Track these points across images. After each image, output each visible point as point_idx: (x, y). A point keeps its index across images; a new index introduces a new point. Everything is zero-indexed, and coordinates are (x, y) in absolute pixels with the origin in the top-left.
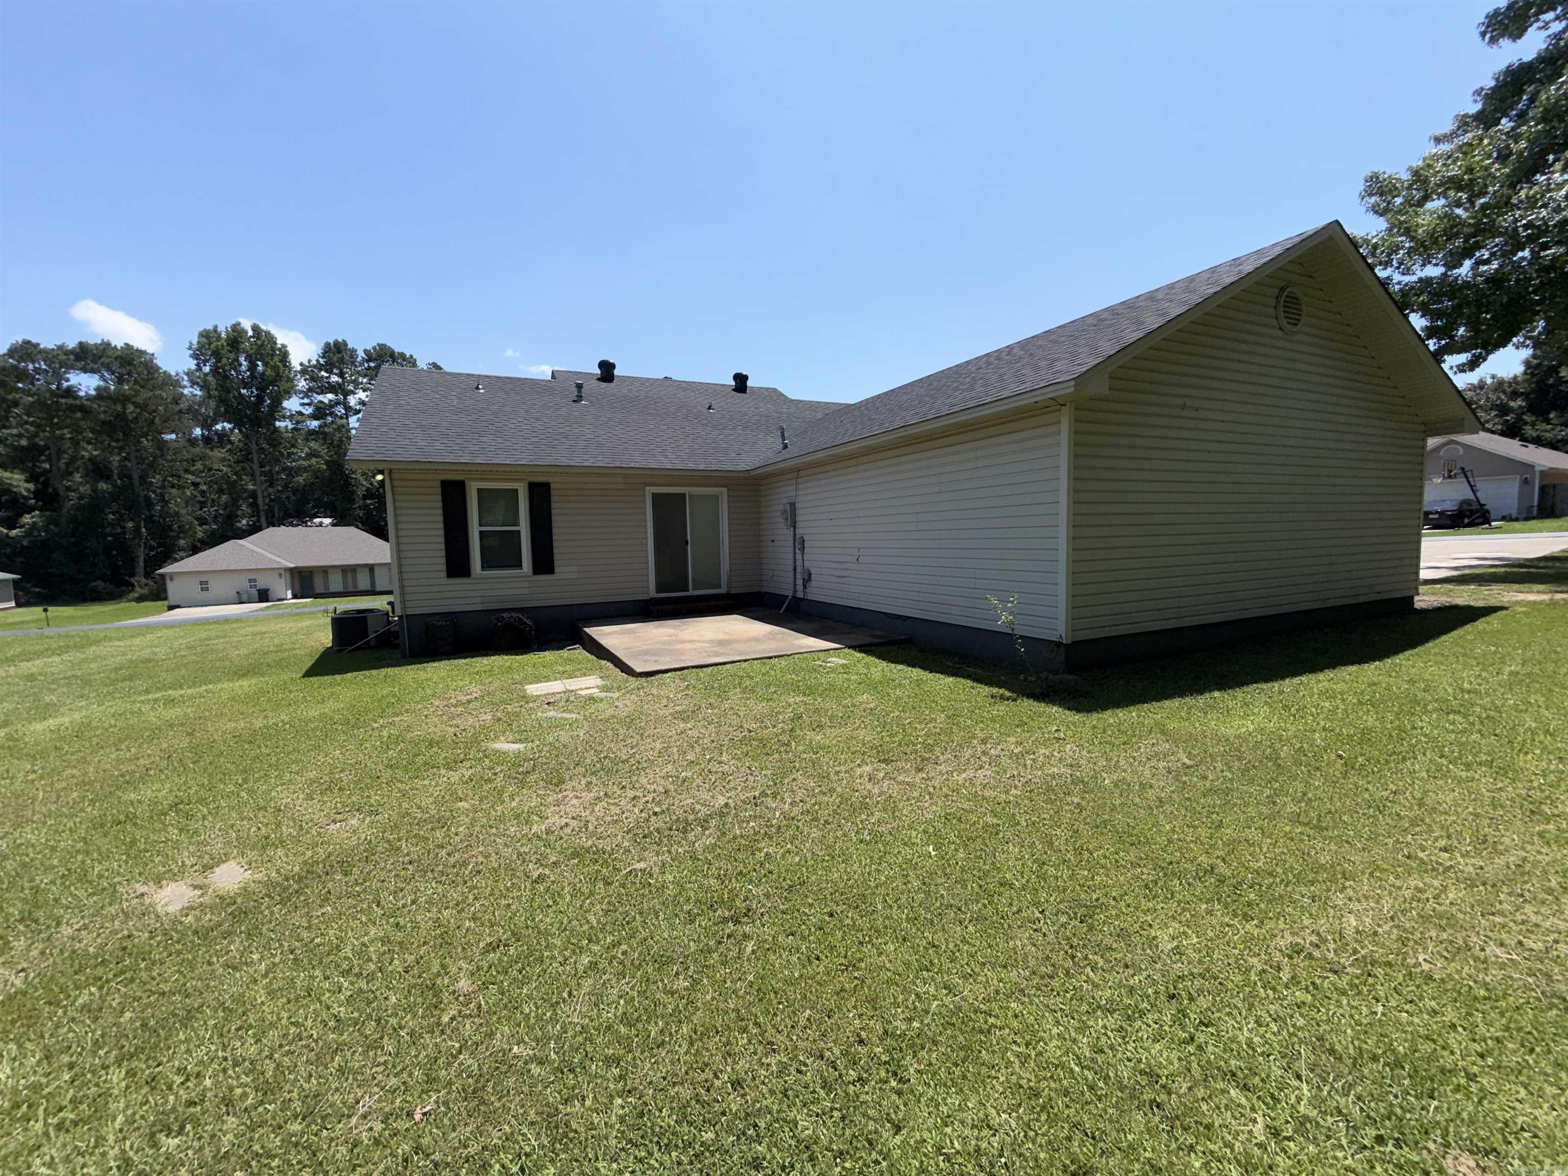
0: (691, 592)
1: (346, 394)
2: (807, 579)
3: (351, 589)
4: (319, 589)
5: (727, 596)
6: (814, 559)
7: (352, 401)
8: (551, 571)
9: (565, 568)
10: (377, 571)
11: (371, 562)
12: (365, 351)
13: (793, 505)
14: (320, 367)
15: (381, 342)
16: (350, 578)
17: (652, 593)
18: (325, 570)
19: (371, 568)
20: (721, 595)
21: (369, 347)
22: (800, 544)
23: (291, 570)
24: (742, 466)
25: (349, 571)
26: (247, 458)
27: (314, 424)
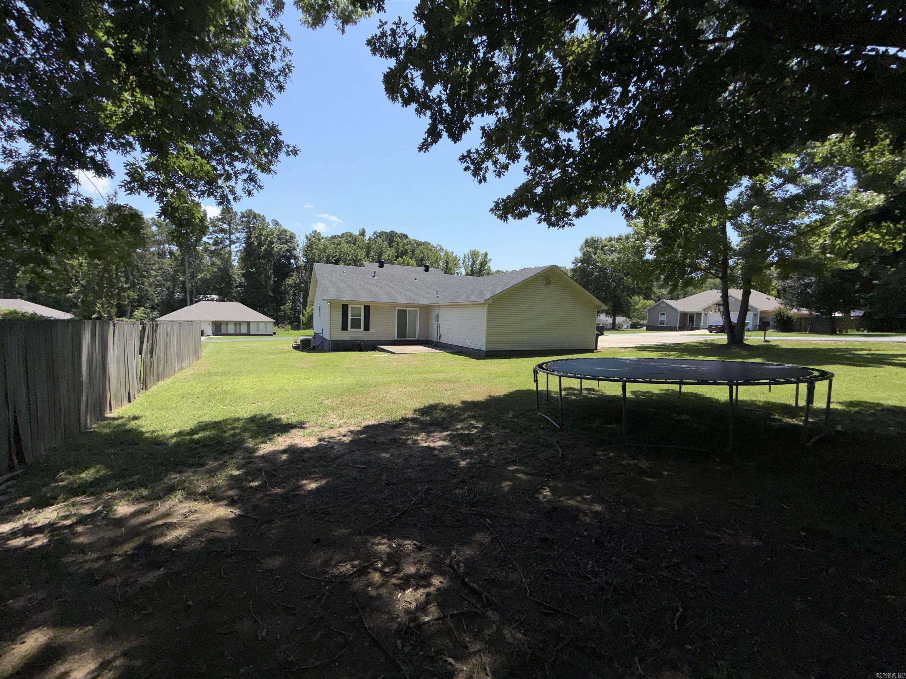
0: (407, 339)
1: (231, 233)
2: (440, 337)
3: (238, 333)
4: (224, 332)
5: (418, 340)
6: (442, 331)
7: (233, 237)
8: (368, 330)
9: (372, 330)
10: (251, 324)
11: (249, 320)
12: (242, 213)
13: (438, 315)
14: (219, 220)
15: (250, 208)
16: (238, 327)
17: (396, 338)
18: (227, 323)
19: (248, 323)
20: (415, 340)
21: (243, 211)
22: (439, 327)
23: (213, 322)
24: (424, 303)
25: (238, 324)
26: (182, 264)
27: (213, 248)
